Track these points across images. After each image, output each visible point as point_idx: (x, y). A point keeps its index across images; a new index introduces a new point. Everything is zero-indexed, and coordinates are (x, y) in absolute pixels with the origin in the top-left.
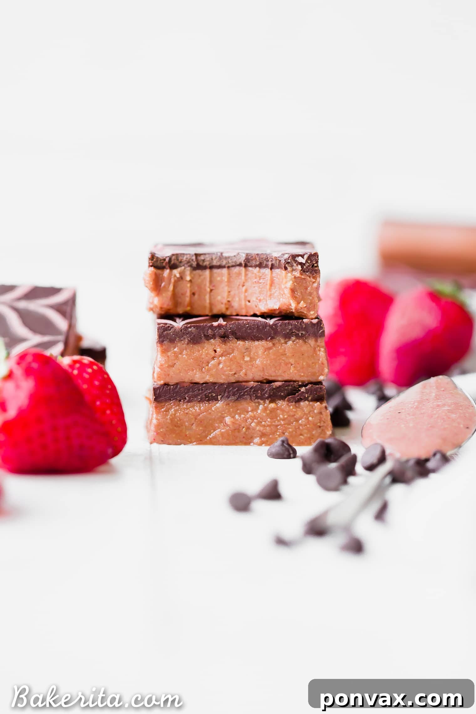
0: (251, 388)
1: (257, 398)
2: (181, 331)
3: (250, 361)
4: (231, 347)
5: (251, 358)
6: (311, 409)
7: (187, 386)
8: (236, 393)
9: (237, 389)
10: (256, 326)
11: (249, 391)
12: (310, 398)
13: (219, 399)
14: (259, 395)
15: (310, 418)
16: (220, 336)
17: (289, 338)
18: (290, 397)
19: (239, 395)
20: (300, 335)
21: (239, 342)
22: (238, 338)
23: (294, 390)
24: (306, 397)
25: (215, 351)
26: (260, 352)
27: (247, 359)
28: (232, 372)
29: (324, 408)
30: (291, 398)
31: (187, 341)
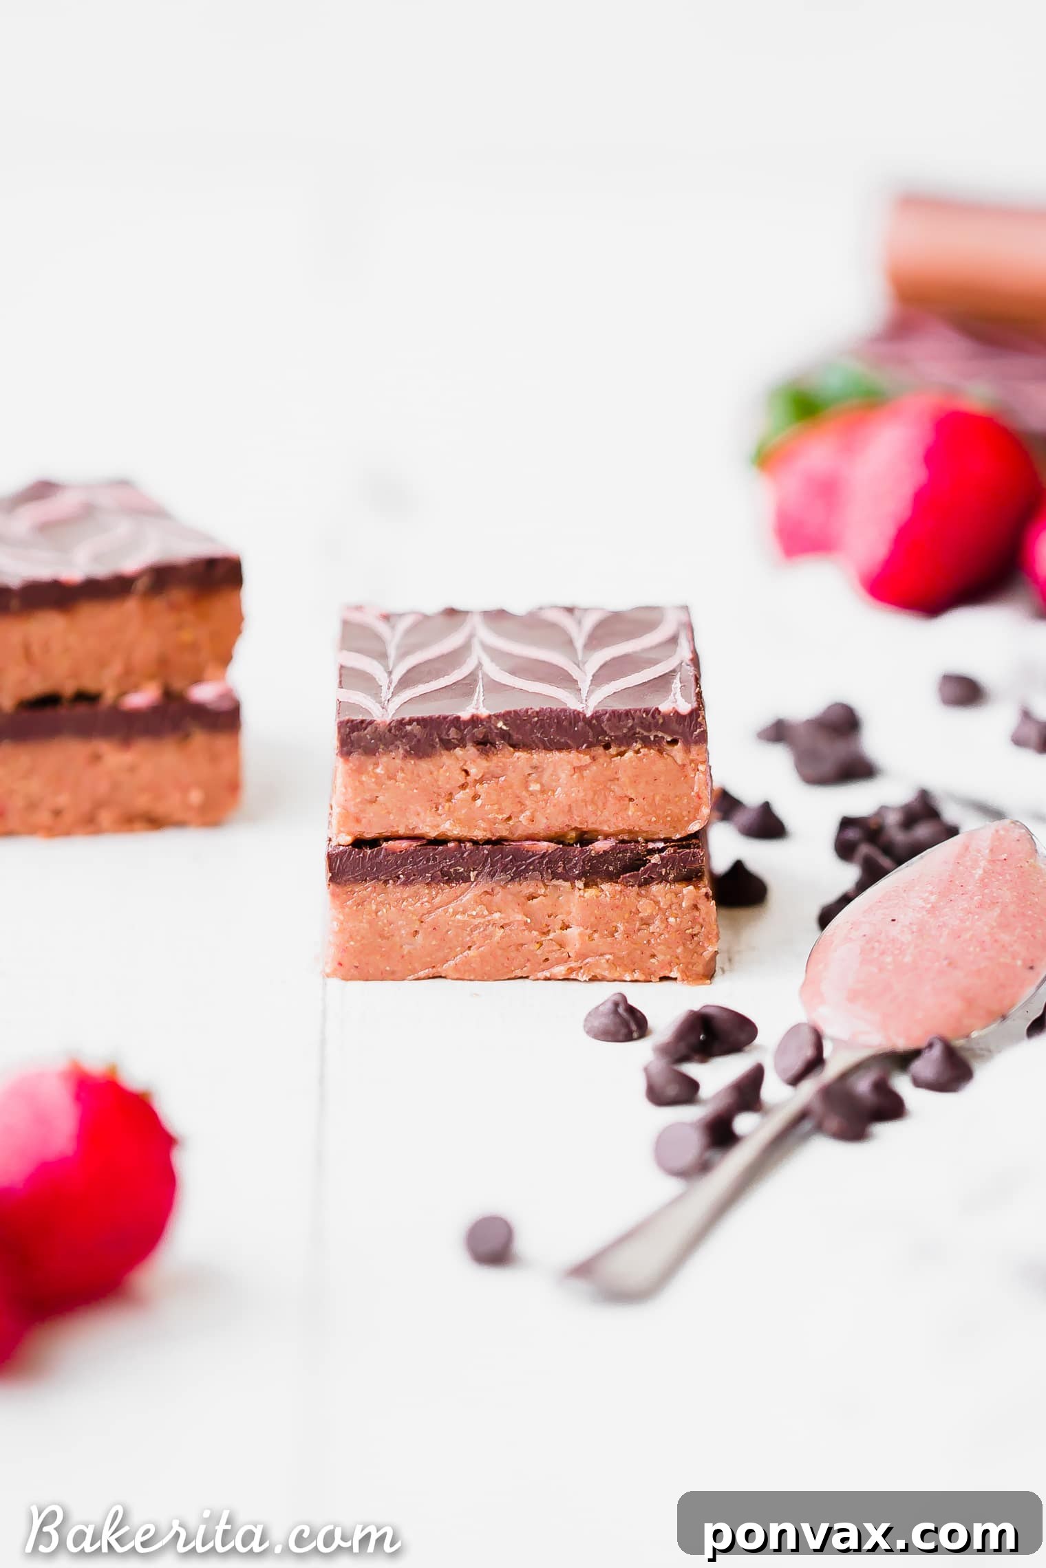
0: (543, 856)
1: (556, 876)
2: (390, 731)
3: (543, 791)
4: (501, 764)
5: (542, 785)
6: (674, 900)
7: (401, 851)
8: (509, 866)
9: (511, 857)
10: (556, 721)
11: (538, 863)
12: (671, 877)
13: (472, 880)
14: (560, 870)
15: (672, 920)
16: (474, 742)
17: (629, 745)
18: (628, 875)
19: (515, 871)
20: (652, 739)
21: (517, 754)
22: (515, 746)
23: (638, 860)
24: (663, 874)
25: (467, 772)
26: (563, 776)
27: (535, 787)
28: (502, 814)
29: (704, 897)
30: (629, 877)
31: (401, 751)
